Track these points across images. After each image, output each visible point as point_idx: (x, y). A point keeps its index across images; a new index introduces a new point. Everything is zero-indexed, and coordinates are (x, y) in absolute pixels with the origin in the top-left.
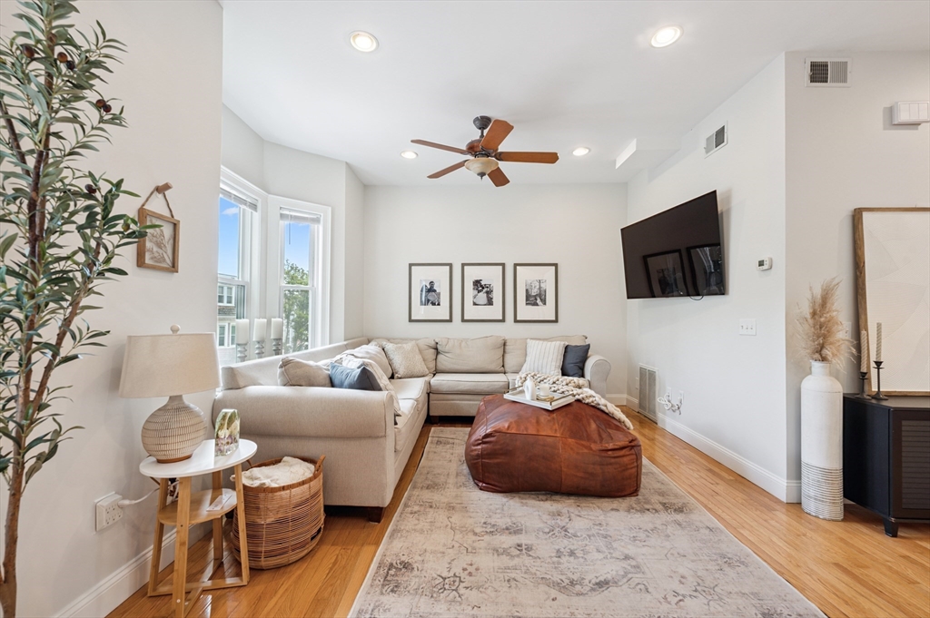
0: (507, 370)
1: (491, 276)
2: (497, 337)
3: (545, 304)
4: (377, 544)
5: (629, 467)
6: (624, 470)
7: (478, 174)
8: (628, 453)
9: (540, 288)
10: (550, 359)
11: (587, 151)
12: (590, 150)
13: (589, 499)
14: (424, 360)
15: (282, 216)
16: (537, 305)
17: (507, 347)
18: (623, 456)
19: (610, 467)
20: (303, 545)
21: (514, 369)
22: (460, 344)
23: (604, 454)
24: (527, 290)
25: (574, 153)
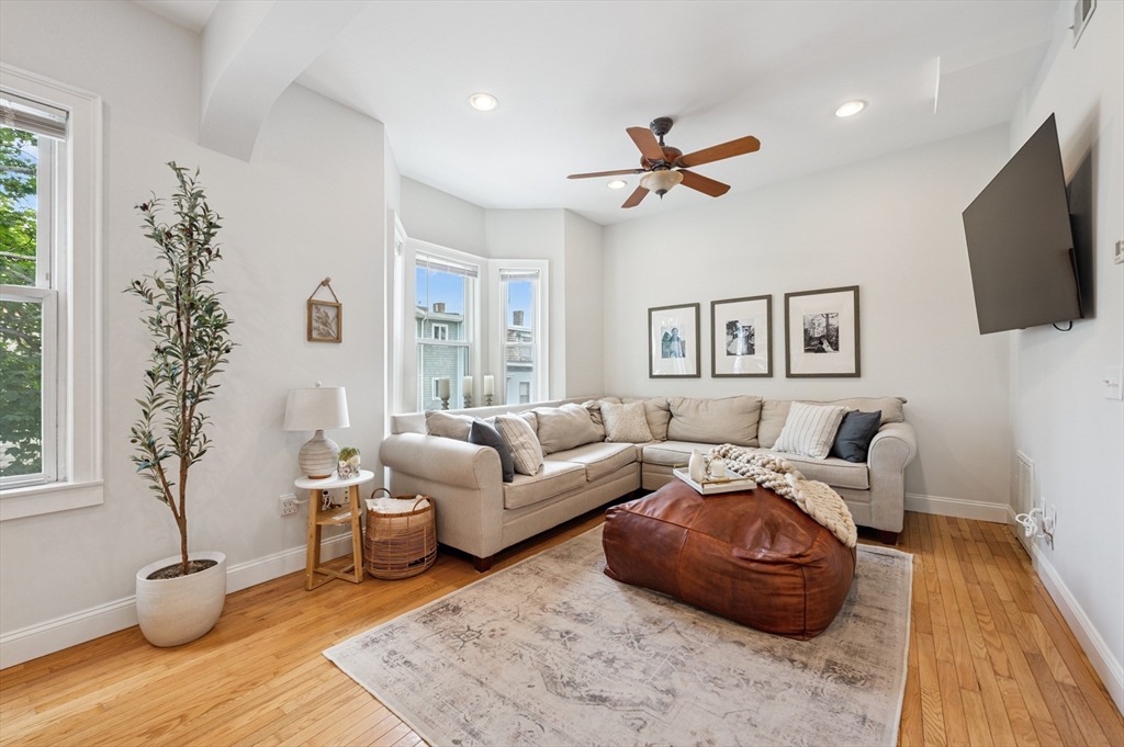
0: (761, 443)
1: (753, 315)
2: (750, 397)
3: (837, 349)
4: (459, 587)
5: (782, 592)
6: (773, 595)
7: (657, 193)
8: (783, 571)
9: (828, 325)
10: (811, 431)
11: (861, 105)
12: (865, 103)
13: (718, 619)
14: (649, 423)
15: (503, 277)
16: (823, 351)
17: (764, 412)
18: (775, 574)
19: (747, 583)
20: (401, 567)
21: (769, 442)
22: (698, 405)
23: (744, 564)
24: (806, 331)
25: (837, 114)
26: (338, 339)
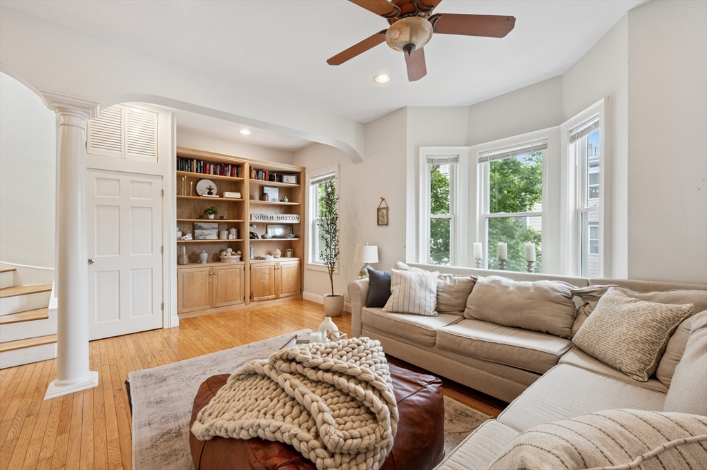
15: (574, 138)
26: (387, 224)
